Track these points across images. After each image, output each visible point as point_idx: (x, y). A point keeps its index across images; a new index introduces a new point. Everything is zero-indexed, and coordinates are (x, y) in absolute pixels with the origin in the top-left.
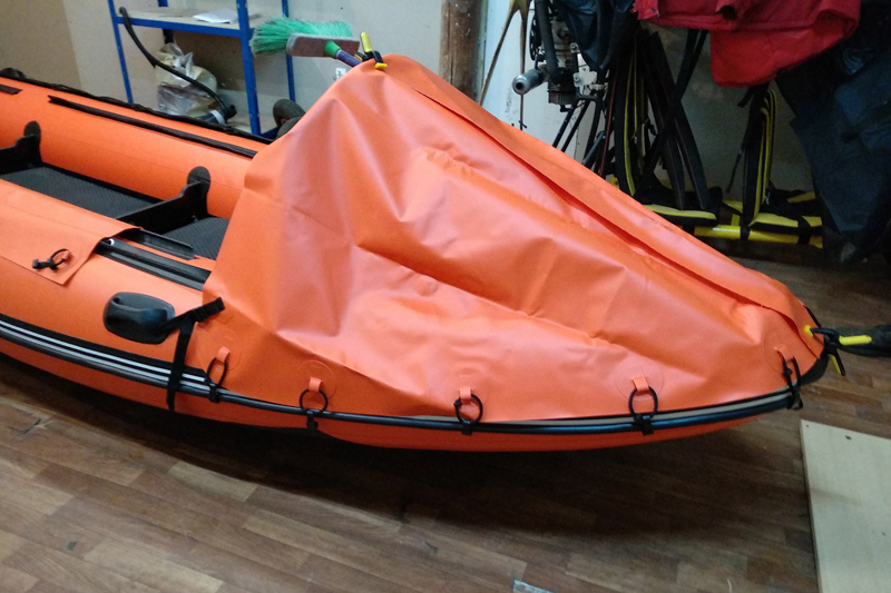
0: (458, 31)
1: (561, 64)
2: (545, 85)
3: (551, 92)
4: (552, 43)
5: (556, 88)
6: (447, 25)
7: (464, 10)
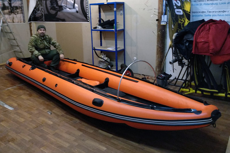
0: (160, 50)
1: (180, 58)
2: (177, 62)
3: (179, 63)
4: (178, 54)
5: (180, 63)
6: (157, 49)
7: (161, 46)
